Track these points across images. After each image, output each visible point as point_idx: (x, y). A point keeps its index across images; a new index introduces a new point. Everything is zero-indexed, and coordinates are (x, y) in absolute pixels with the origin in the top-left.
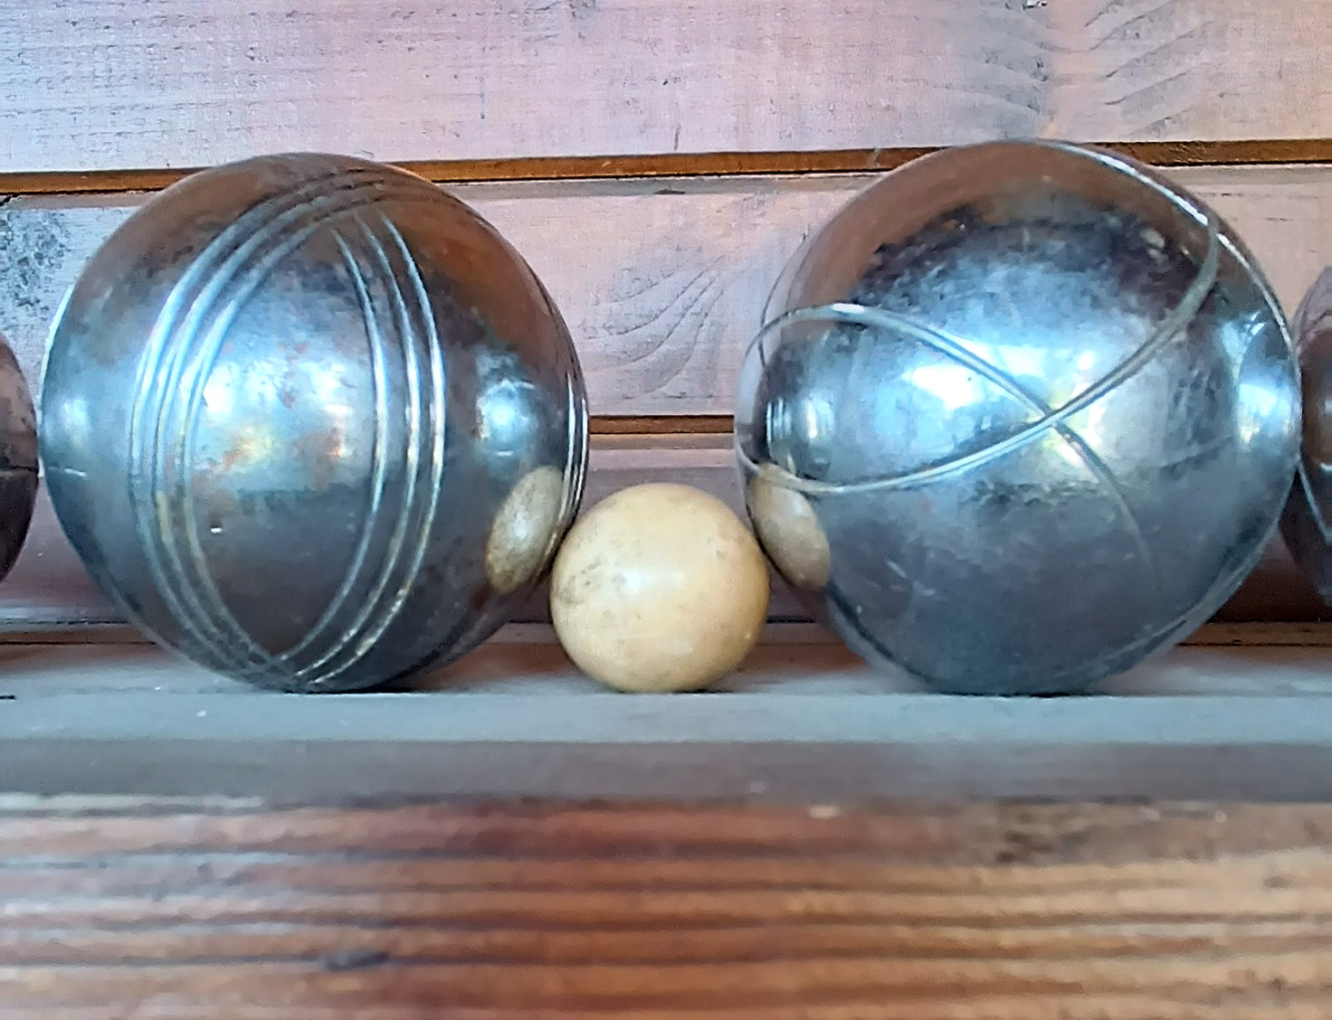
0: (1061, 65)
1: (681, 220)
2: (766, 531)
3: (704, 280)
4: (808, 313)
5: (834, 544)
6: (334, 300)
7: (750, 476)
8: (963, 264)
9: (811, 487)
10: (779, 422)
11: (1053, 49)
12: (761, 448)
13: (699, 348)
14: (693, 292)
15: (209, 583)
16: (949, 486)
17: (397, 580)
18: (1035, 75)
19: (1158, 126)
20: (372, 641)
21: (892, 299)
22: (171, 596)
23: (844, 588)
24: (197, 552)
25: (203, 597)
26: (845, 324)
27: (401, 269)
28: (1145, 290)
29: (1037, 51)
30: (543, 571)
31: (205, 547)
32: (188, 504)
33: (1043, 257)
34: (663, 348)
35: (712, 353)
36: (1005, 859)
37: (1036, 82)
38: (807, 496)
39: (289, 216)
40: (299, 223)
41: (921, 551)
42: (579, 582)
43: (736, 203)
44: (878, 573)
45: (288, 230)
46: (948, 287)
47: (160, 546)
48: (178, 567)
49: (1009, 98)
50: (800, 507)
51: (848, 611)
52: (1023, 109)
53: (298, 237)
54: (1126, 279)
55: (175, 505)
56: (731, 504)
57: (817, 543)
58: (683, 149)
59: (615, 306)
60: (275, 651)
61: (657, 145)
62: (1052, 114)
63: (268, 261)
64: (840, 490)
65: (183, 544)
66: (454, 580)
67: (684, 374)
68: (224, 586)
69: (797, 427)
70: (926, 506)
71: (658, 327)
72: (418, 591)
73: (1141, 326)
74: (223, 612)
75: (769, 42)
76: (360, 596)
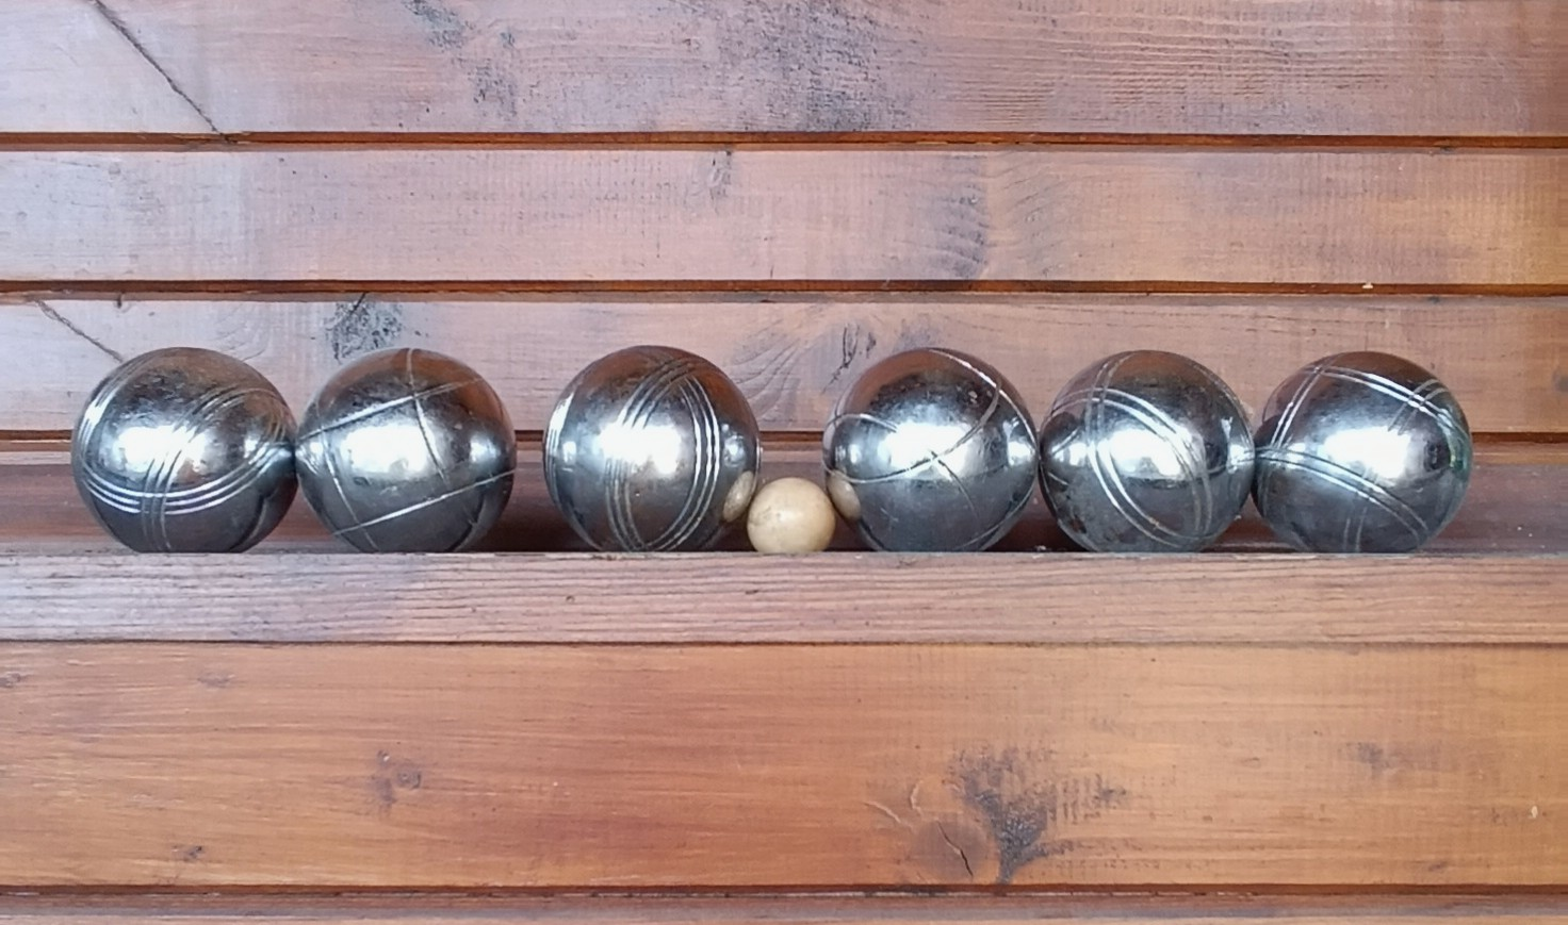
0: (991, 237)
1: (774, 319)
2: (835, 497)
3: (787, 353)
4: (852, 416)
5: (861, 502)
6: (682, 413)
7: (828, 474)
8: (907, 403)
9: (854, 481)
10: (841, 453)
11: (987, 227)
12: (832, 464)
13: (785, 393)
14: (781, 360)
15: (630, 516)
16: (902, 481)
17: (698, 515)
18: (976, 241)
19: (1045, 272)
20: (684, 538)
21: (882, 414)
22: (612, 519)
23: (865, 518)
24: (628, 503)
25: (626, 520)
26: (864, 421)
27: (703, 399)
28: (970, 414)
29: (977, 228)
30: (745, 513)
31: (632, 501)
32: (627, 486)
33: (934, 402)
34: (764, 392)
35: (792, 396)
36: (898, 568)
37: (978, 245)
38: (852, 484)
39: (662, 380)
40: (666, 383)
41: (892, 505)
42: (761, 517)
43: (806, 310)
44: (879, 513)
45: (663, 385)
46: (901, 412)
47: (612, 500)
48: (618, 508)
49: (962, 254)
50: (848, 488)
51: (867, 528)
52: (970, 260)
53: (666, 389)
54: (963, 410)
55: (622, 485)
56: (821, 487)
57: (856, 502)
58: (775, 278)
59: (735, 367)
60: (647, 541)
61: (763, 275)
62: (986, 263)
63: (658, 397)
64: (863, 482)
65: (622, 500)
66: (717, 515)
67: (776, 408)
68: (635, 516)
69: (847, 459)
70: (894, 488)
71: (761, 379)
72: (704, 518)
73: (967, 427)
74: (632, 526)
75: (825, 218)
76: (684, 520)
